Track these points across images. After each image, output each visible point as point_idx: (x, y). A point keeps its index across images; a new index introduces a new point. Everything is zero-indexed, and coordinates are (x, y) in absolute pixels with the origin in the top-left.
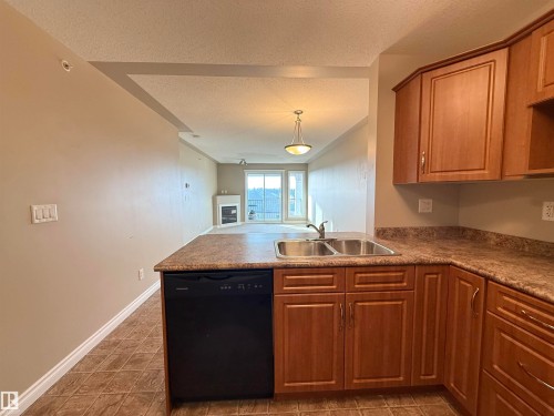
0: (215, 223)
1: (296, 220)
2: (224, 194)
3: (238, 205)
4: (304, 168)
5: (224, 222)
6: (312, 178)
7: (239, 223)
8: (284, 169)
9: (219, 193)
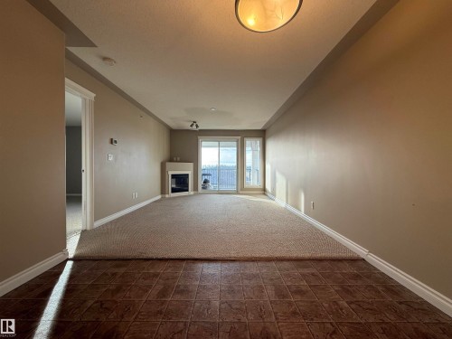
0: (163, 191)
1: (251, 191)
2: (177, 161)
3: (190, 173)
4: (262, 134)
5: (174, 190)
6: (270, 145)
7: (191, 192)
8: (240, 136)
9: (171, 160)
